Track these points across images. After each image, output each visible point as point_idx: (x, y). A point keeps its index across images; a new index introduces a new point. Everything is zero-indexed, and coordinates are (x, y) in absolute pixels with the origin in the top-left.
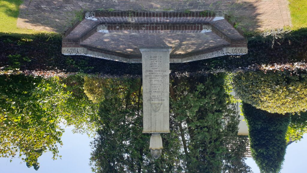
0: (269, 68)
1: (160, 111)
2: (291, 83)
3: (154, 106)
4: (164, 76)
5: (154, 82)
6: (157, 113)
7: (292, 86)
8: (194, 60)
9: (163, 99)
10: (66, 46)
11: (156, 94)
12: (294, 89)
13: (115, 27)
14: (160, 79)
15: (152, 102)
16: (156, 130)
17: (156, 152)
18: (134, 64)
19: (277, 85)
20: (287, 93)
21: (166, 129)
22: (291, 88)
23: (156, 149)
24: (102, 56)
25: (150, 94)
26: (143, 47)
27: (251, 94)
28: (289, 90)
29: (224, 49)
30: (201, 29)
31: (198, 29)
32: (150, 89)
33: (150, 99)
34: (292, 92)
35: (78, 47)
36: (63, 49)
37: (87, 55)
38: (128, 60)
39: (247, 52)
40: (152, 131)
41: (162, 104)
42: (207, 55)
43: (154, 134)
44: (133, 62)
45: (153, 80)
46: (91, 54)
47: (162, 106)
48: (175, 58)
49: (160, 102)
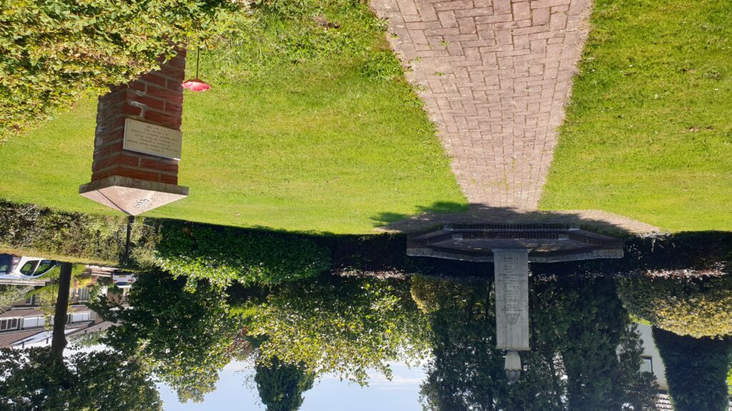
0: (656, 274)
1: (517, 324)
2: (692, 295)
3: (509, 317)
4: (521, 282)
5: (509, 288)
6: (514, 326)
7: (693, 298)
8: (562, 260)
9: (521, 309)
10: (410, 247)
11: (512, 303)
12: (697, 302)
13: (470, 236)
14: (517, 284)
15: (507, 312)
16: (513, 346)
17: (513, 373)
18: (482, 263)
19: (672, 296)
20: (689, 307)
21: (526, 345)
22: (691, 300)
23: (513, 370)
24: (448, 256)
25: (505, 303)
26: (495, 247)
27: (643, 307)
28: (690, 303)
29: (595, 252)
30: (558, 238)
31: (554, 238)
32: (505, 296)
33: (505, 309)
34: (695, 306)
35: (423, 247)
36: (408, 250)
37: (433, 256)
38: (475, 258)
39: (623, 255)
40: (509, 347)
41: (519, 315)
42: (577, 255)
43: (510, 351)
44: (481, 261)
45: (508, 285)
46: (436, 255)
47: (520, 317)
48: (537, 256)
49: (517, 312)
